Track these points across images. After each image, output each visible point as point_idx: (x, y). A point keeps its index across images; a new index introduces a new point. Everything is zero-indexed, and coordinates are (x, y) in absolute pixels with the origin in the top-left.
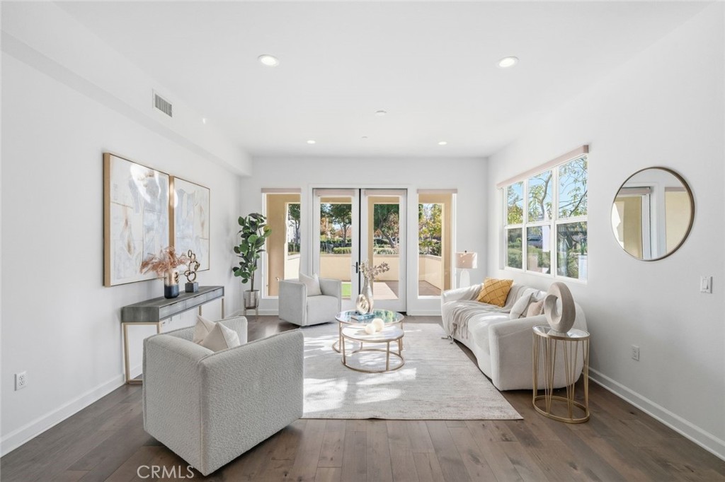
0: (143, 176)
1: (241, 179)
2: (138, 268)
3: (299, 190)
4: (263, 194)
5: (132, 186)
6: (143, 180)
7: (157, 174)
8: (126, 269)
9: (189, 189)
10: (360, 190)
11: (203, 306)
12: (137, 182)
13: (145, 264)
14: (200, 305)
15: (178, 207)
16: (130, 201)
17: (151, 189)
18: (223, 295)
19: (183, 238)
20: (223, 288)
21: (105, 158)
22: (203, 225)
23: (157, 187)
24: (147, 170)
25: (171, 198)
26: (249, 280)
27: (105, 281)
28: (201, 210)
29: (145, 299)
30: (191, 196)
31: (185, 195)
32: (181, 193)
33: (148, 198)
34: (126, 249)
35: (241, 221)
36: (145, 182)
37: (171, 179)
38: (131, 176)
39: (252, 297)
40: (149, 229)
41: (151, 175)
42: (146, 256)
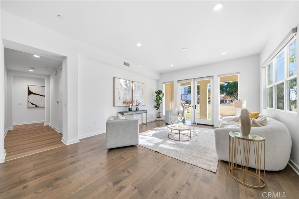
0: (124, 82)
1: (158, 81)
2: (122, 103)
3: (173, 82)
4: (163, 84)
5: (121, 84)
6: (123, 83)
7: (128, 81)
8: (119, 103)
9: (138, 84)
10: (194, 79)
11: (143, 114)
12: (122, 83)
13: (124, 103)
14: (142, 113)
15: (134, 89)
16: (120, 88)
17: (126, 85)
18: (147, 112)
19: (136, 97)
20: (147, 110)
21: (114, 78)
22: (143, 93)
23: (128, 84)
24: (125, 80)
25: (132, 87)
26: (158, 109)
27: (114, 106)
28: (142, 90)
29: (125, 111)
30: (139, 86)
31: (137, 86)
32: (135, 85)
33: (125, 87)
34: (119, 99)
35: (156, 93)
36: (124, 83)
37: (132, 82)
38: (120, 82)
39: (159, 114)
40: (125, 94)
41: (126, 82)
42: (124, 101)
